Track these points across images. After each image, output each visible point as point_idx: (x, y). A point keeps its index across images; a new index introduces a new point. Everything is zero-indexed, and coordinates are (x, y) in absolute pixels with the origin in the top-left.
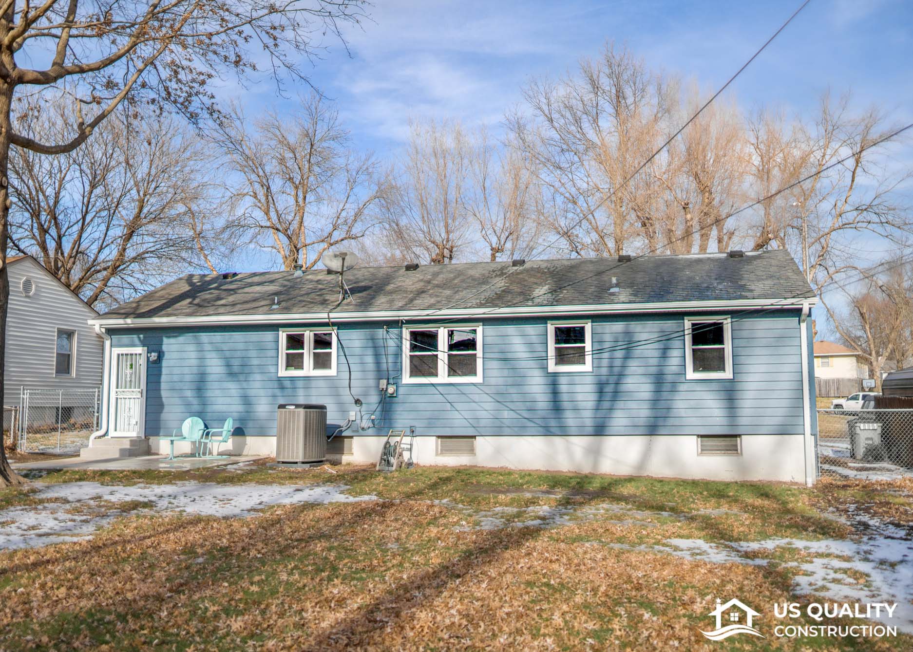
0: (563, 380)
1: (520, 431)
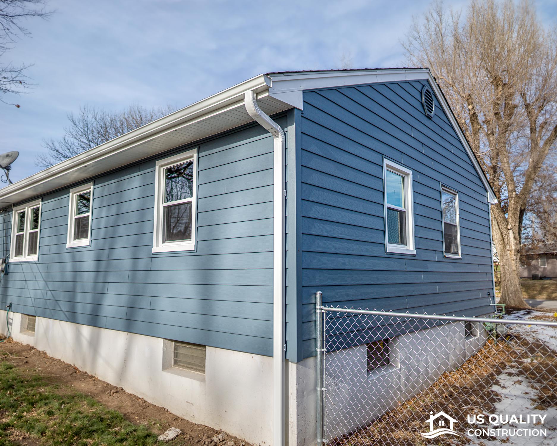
0: (78, 256)
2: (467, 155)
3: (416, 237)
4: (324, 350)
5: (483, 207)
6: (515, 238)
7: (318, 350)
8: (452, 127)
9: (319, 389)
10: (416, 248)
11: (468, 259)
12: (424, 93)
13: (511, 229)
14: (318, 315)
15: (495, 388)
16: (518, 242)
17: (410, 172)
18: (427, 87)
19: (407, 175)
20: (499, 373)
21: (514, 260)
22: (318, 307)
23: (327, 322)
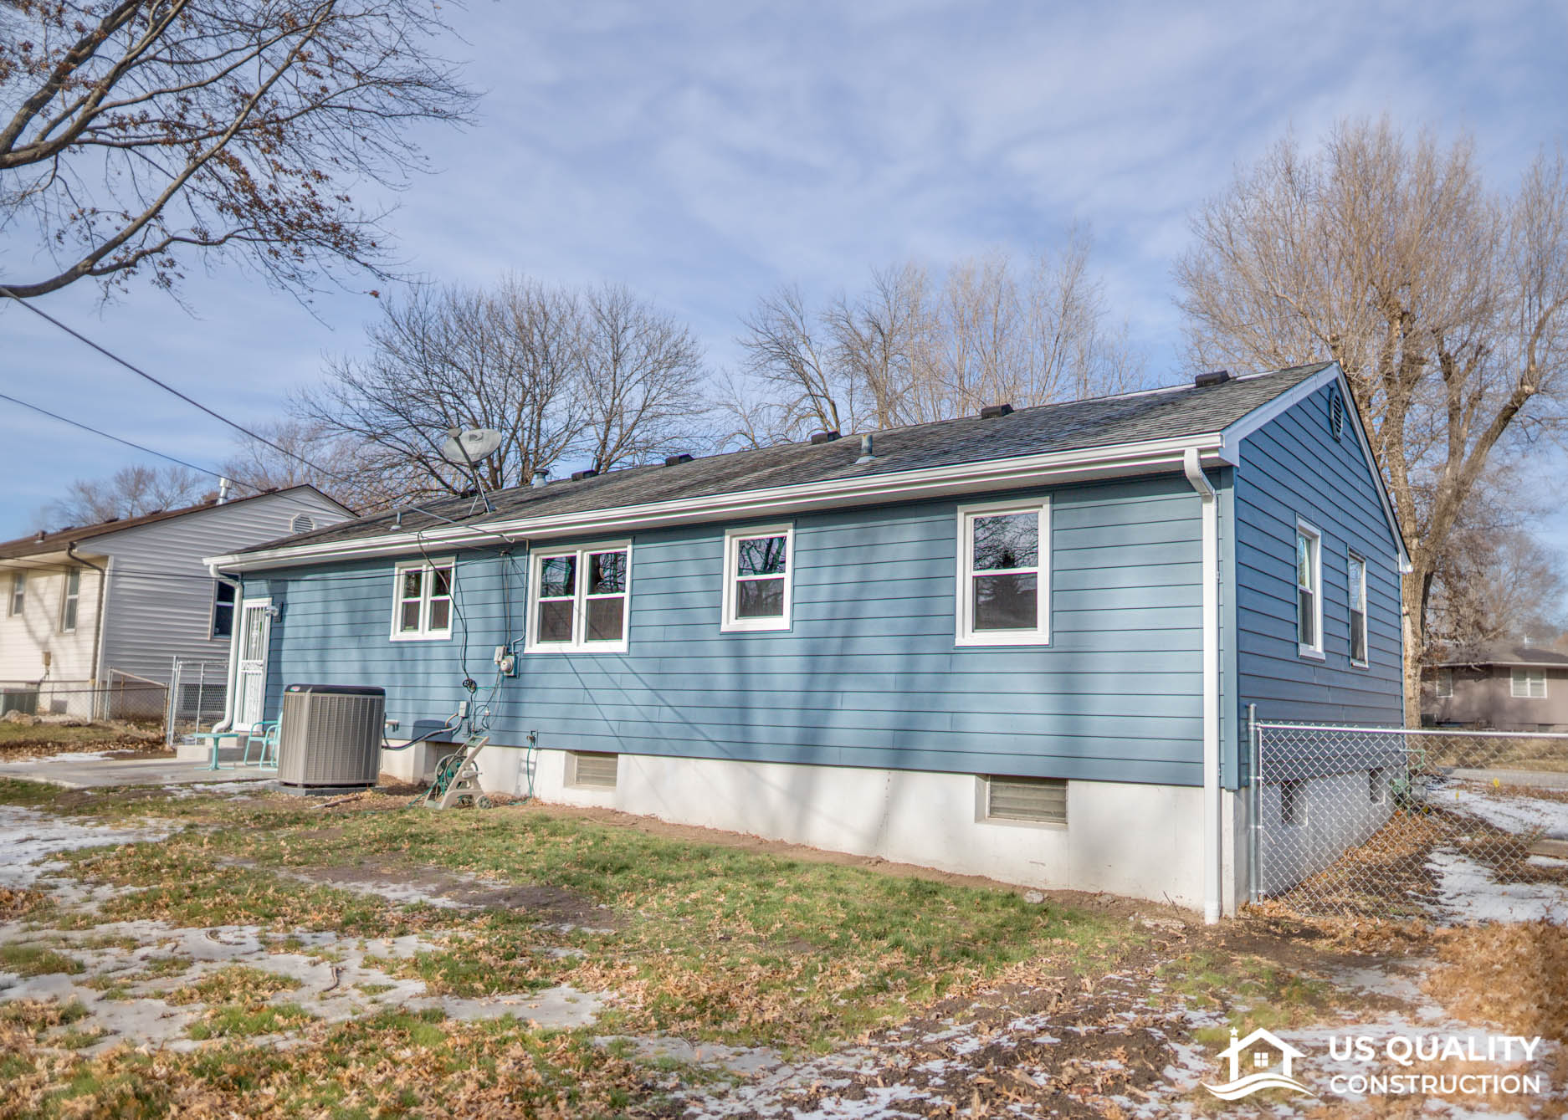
0: (753, 647)
1: (683, 748)
2: (1376, 492)
3: (1325, 633)
4: (1260, 778)
5: (1393, 580)
6: (1414, 633)
7: (1252, 778)
8: (1361, 449)
9: (1253, 827)
10: (1325, 651)
11: (1378, 672)
12: (1333, 403)
13: (1407, 614)
14: (1252, 734)
15: (1428, 866)
16: (1420, 641)
17: (1318, 532)
18: (1336, 393)
19: (1315, 537)
20: (1429, 850)
21: (1410, 677)
22: (1252, 724)
23: (1264, 743)
